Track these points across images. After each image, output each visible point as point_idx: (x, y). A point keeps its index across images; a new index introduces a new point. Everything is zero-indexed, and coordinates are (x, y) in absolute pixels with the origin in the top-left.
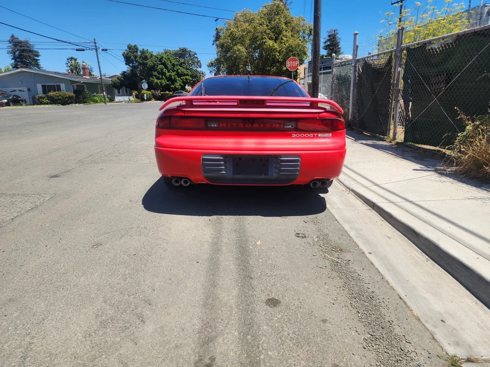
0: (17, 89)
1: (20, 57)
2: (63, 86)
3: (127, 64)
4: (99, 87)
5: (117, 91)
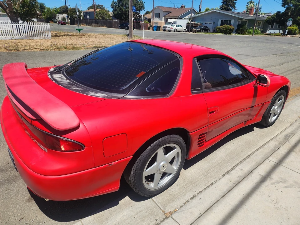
0: (208, 22)
2: (233, 21)
3: (283, 5)
4: (258, 23)
5: (271, 26)
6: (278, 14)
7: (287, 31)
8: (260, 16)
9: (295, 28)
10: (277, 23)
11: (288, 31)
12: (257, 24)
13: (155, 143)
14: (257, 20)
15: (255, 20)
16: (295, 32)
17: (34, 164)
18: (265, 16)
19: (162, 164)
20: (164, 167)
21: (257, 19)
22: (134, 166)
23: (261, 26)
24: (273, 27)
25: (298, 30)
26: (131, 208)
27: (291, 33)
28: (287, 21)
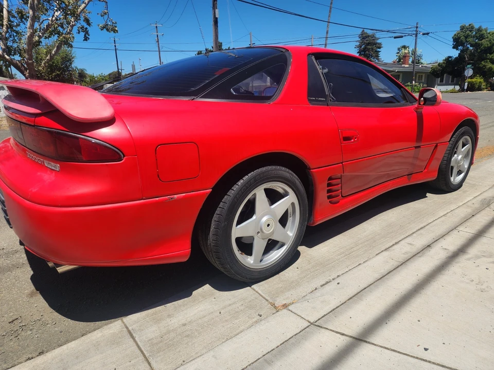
1: (364, 50)
3: (455, 47)
4: (418, 76)
5: (439, 79)
6: (448, 60)
7: (466, 84)
8: (420, 66)
9: (478, 80)
10: (449, 73)
11: (468, 85)
12: (417, 78)
13: (249, 175)
14: (417, 73)
15: (413, 72)
16: (480, 86)
17: (35, 190)
18: (428, 66)
19: (265, 219)
20: (268, 225)
21: (415, 71)
22: (215, 215)
23: (423, 81)
24: (443, 82)
25: (484, 84)
26: (214, 300)
27: (472, 88)
28: (464, 70)
